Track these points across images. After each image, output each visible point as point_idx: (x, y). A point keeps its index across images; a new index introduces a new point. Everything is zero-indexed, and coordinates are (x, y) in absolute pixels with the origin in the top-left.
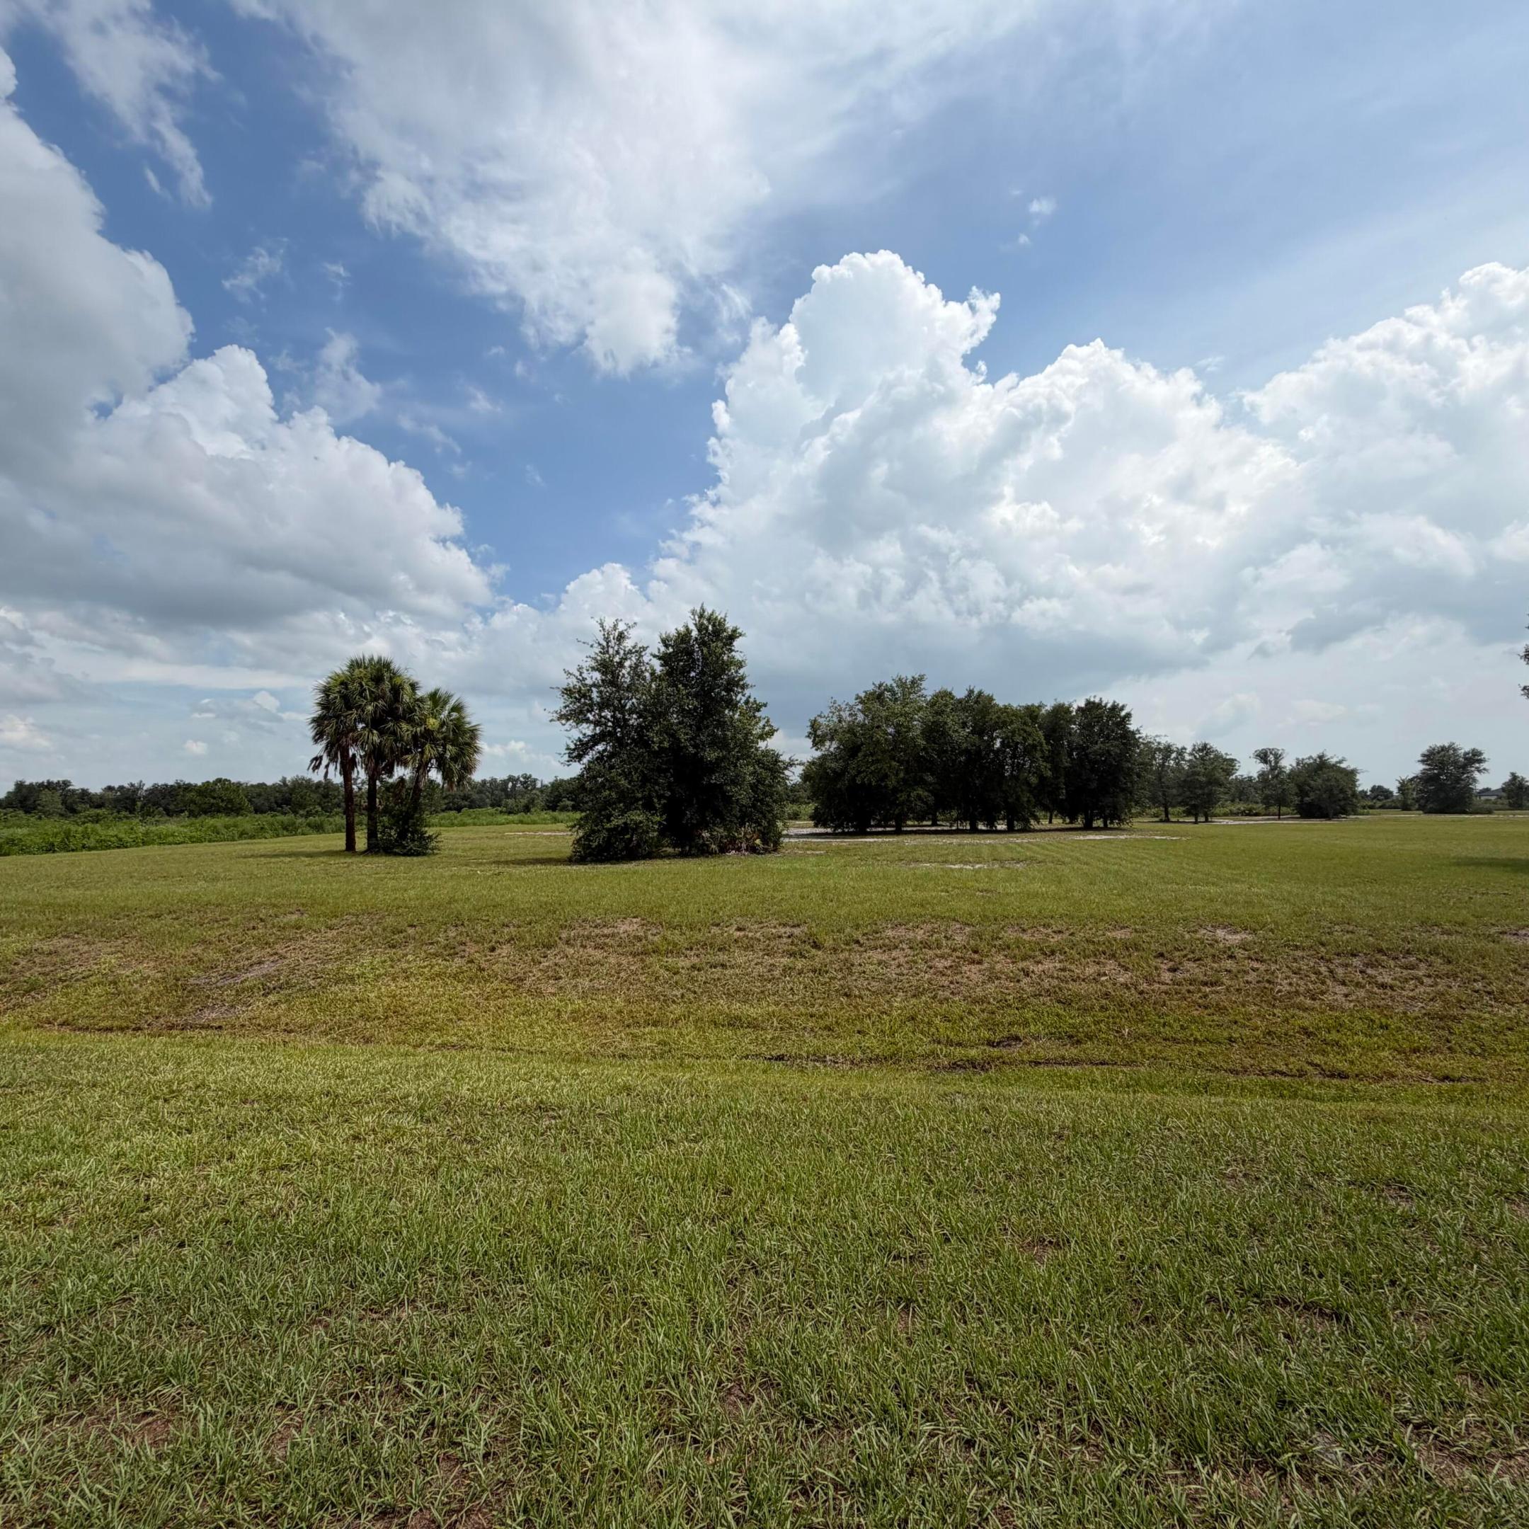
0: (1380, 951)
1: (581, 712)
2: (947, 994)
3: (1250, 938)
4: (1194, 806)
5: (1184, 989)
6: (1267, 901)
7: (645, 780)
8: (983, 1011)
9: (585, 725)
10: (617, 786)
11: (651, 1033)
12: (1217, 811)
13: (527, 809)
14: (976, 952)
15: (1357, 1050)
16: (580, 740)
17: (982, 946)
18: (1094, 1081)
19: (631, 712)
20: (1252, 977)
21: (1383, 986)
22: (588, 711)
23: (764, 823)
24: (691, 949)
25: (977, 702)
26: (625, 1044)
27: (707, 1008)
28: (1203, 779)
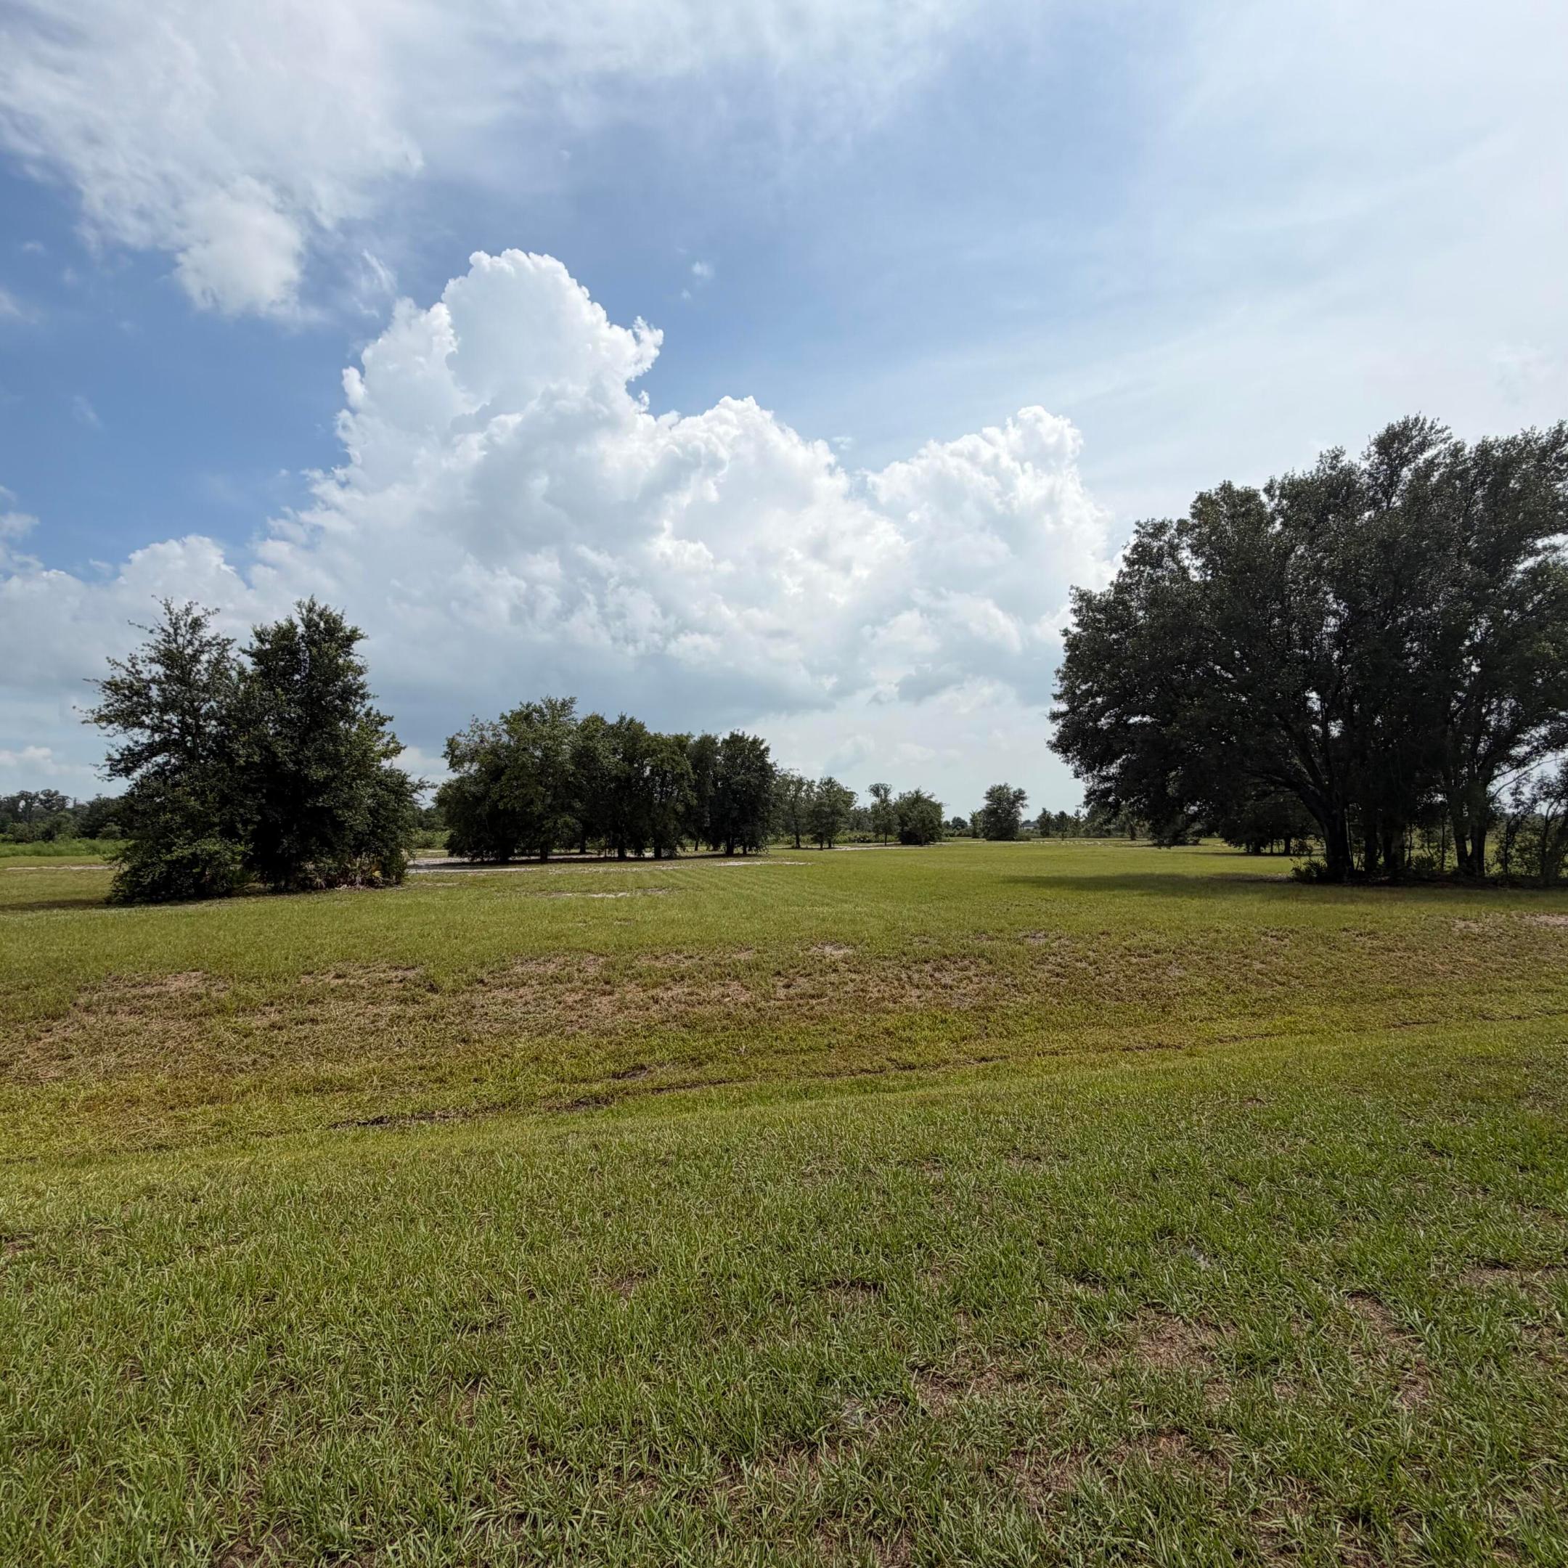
0: (945, 957)
1: (132, 713)
2: (576, 1028)
3: (850, 952)
4: (820, 834)
5: (796, 1002)
6: (866, 919)
7: (225, 800)
8: (610, 1043)
9: (137, 730)
10: (184, 808)
11: (205, 1113)
12: (839, 838)
13: (48, 836)
14: (607, 983)
15: (924, 1043)
16: (129, 749)
17: (615, 976)
18: (711, 1100)
19: (208, 716)
20: (849, 988)
21: (945, 987)
22: (143, 713)
23: (386, 853)
24: (272, 1004)
25: (628, 729)
26: (165, 1132)
27: (287, 1073)
28: (827, 809)
